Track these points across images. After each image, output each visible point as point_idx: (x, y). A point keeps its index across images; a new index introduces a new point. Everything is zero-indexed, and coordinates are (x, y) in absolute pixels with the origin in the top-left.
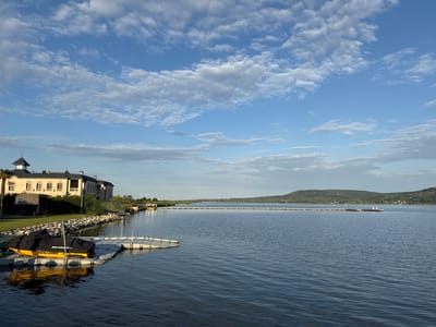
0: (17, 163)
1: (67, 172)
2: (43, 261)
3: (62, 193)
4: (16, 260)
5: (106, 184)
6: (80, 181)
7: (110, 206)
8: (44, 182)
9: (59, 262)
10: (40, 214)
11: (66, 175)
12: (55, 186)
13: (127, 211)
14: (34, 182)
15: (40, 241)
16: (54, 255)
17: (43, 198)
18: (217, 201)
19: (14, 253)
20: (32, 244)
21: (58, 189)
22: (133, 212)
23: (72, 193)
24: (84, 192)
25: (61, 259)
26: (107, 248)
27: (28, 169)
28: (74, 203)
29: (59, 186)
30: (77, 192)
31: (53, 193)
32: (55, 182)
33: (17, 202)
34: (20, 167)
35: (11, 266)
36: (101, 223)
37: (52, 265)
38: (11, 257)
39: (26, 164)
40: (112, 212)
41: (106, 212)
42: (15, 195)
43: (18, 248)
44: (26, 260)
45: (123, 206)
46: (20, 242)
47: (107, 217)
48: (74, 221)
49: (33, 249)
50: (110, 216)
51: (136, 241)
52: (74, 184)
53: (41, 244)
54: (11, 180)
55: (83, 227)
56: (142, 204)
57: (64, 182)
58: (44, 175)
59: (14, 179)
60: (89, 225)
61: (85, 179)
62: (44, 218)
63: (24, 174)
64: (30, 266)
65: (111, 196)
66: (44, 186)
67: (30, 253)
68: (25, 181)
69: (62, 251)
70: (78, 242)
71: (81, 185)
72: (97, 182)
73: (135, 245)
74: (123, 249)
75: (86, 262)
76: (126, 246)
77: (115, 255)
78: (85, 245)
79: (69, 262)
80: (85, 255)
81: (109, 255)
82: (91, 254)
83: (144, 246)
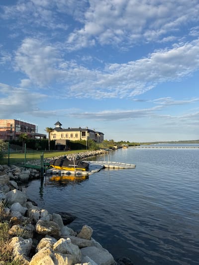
0: (56, 124)
1: (80, 128)
2: (65, 172)
3: (78, 139)
4: (53, 171)
5: (100, 133)
6: (86, 132)
7: (101, 146)
8: (69, 133)
9: (72, 172)
10: (67, 150)
11: (80, 129)
12: (74, 135)
13: (111, 148)
14: (65, 133)
15: (63, 162)
16: (70, 169)
17: (68, 142)
18: (169, 142)
19: (53, 167)
20: (60, 163)
21: (75, 137)
22: (114, 149)
23: (83, 139)
24: (88, 138)
25: (73, 171)
26: (96, 167)
27: (62, 127)
28: (83, 144)
29: (76, 135)
30: (85, 139)
31: (74, 139)
32: (74, 133)
33: (56, 144)
34: (58, 126)
35: (52, 174)
36: (96, 155)
37: (69, 174)
38: (51, 169)
39: (61, 125)
40: (102, 149)
41: (99, 149)
42: (55, 140)
43: (54, 165)
44: (58, 171)
45: (108, 145)
46: (54, 162)
47: (98, 152)
48: (82, 153)
49: (61, 166)
50: (101, 151)
51: (112, 164)
52: (84, 134)
53: (64, 164)
54: (53, 133)
55: (87, 156)
56: (120, 145)
57: (79, 133)
58: (69, 130)
59: (55, 132)
60: (90, 156)
61: (89, 131)
62: (69, 152)
63: (60, 130)
64: (58, 174)
65: (103, 140)
66: (69, 136)
67: (59, 167)
68: (60, 133)
69: (73, 167)
70: (81, 163)
71: (87, 134)
72: (95, 132)
73: (111, 166)
74: (104, 168)
75: (84, 173)
76: (106, 166)
77: (99, 171)
78: (84, 164)
79: (77, 172)
80: (84, 170)
81: (96, 170)
82: (87, 169)
83: (116, 167)
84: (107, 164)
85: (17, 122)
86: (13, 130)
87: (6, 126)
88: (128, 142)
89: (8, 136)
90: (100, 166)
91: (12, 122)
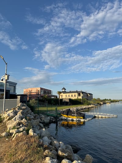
0: (63, 89)
1: (77, 91)
2: (70, 119)
3: (76, 98)
4: (63, 118)
5: (90, 94)
6: (81, 93)
7: (91, 102)
8: (71, 94)
10: (70, 105)
11: (77, 92)
12: (74, 96)
13: (98, 104)
14: (68, 94)
15: (69, 112)
16: (73, 117)
17: (70, 100)
19: (62, 116)
20: (67, 113)
21: (74, 97)
22: (101, 104)
23: (79, 98)
24: (82, 97)
25: (75, 119)
26: (90, 116)
27: (66, 91)
28: (79, 101)
29: (75, 96)
30: (80, 98)
31: (73, 98)
32: (73, 94)
33: (63, 101)
34: (64, 90)
35: (62, 120)
36: (88, 108)
37: (73, 120)
38: (62, 117)
39: (65, 89)
40: (92, 104)
41: (90, 104)
42: (63, 99)
43: (63, 114)
44: (66, 118)
45: (96, 102)
46: (63, 113)
47: (90, 106)
48: (79, 107)
49: (67, 115)
50: (92, 106)
51: (100, 115)
52: (79, 95)
53: (69, 114)
54: (61, 94)
55: (83, 109)
56: (104, 102)
57: (76, 94)
58: (70, 92)
59: (62, 94)
60: (84, 109)
61: (83, 93)
62: (71, 106)
63: (65, 92)
64: (66, 120)
65: (92, 98)
66: (71, 96)
67: (66, 116)
68: (65, 94)
69: (75, 116)
70: (79, 113)
71: (82, 95)
72: (86, 93)
73: (100, 116)
74: (95, 117)
75: (82, 120)
76: (96, 116)
77: (92, 119)
78: (82, 114)
79: (77, 119)
80: (82, 118)
81: (90, 119)
82: (84, 118)
83: (103, 116)
84: (97, 114)
85: (41, 89)
86: (40, 93)
87: (36, 91)
88: (110, 100)
89: (37, 97)
90: (92, 116)
91: (39, 89)
